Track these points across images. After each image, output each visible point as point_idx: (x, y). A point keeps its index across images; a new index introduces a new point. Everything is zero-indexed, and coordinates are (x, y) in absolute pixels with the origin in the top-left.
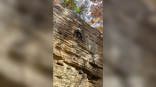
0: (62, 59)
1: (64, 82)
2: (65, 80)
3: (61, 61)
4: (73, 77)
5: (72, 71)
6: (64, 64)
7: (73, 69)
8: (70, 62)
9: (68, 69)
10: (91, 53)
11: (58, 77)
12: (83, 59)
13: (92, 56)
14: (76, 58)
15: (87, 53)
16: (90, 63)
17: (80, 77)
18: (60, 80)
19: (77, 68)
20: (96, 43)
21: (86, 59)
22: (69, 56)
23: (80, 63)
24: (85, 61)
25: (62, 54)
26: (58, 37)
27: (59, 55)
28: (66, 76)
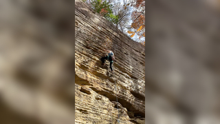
0: (89, 85)
1: (90, 120)
2: (91, 116)
3: (87, 87)
4: (105, 111)
5: (104, 103)
6: (92, 92)
7: (106, 99)
8: (100, 89)
9: (98, 99)
10: (132, 77)
11: (81, 110)
12: (121, 86)
13: (136, 82)
14: (110, 84)
15: (127, 77)
16: (132, 92)
17: (116, 112)
18: (85, 115)
19: (112, 98)
20: (141, 63)
21: (126, 86)
22: (99, 80)
23: (116, 91)
24: (124, 89)
25: (89, 76)
26: (84, 52)
27: (85, 78)
28: (94, 109)
